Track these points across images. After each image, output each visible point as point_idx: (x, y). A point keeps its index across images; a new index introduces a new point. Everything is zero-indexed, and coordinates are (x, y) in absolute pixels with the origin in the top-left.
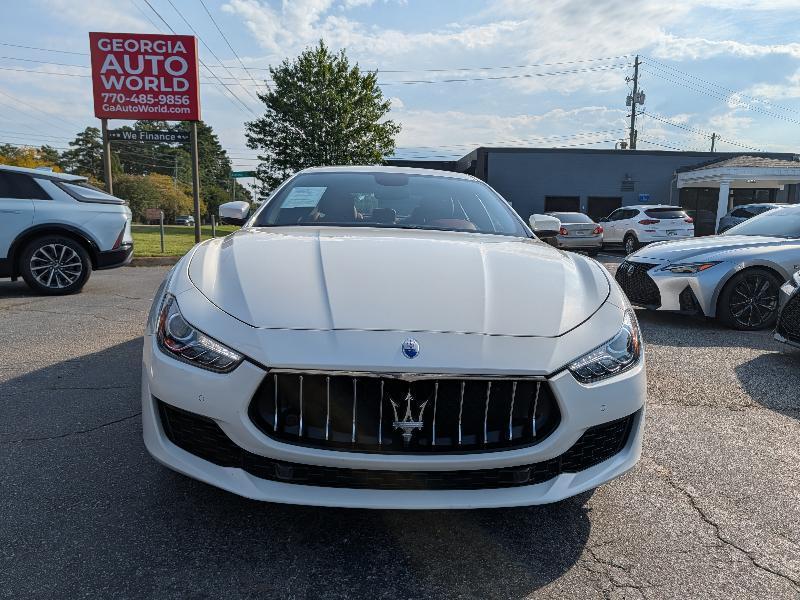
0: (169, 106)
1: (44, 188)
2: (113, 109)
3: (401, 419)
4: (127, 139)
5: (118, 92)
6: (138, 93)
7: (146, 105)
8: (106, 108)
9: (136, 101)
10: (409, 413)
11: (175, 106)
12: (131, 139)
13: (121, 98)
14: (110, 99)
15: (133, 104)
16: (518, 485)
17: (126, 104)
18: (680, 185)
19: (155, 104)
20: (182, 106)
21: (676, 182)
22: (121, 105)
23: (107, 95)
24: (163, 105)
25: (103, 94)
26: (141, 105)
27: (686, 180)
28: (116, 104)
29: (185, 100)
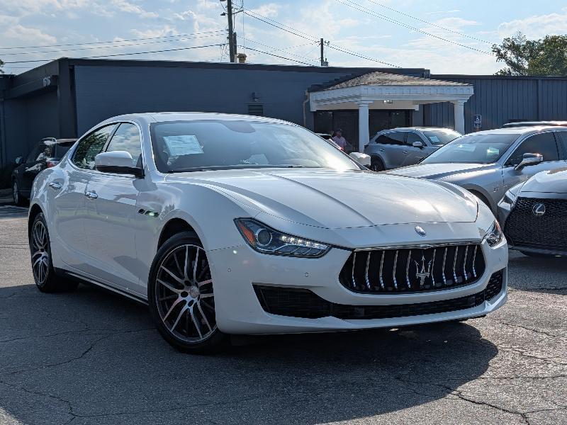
3: (419, 272)
10: (423, 267)
16: (470, 307)
18: (314, 108)
21: (308, 104)
27: (320, 101)
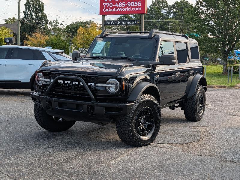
0: (132, 7)
1: (45, 56)
2: (107, 10)
4: (113, 25)
5: (110, 2)
6: (118, 2)
7: (121, 8)
8: (104, 10)
9: (117, 6)
11: (134, 7)
12: (114, 25)
13: (111, 5)
14: (106, 6)
15: (116, 8)
17: (113, 7)
19: (126, 7)
20: (138, 7)
22: (111, 8)
23: (105, 4)
24: (129, 7)
25: (104, 4)
26: (119, 8)
28: (108, 8)
29: (139, 4)
